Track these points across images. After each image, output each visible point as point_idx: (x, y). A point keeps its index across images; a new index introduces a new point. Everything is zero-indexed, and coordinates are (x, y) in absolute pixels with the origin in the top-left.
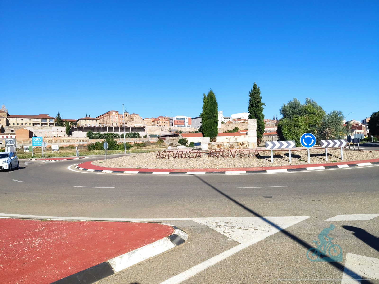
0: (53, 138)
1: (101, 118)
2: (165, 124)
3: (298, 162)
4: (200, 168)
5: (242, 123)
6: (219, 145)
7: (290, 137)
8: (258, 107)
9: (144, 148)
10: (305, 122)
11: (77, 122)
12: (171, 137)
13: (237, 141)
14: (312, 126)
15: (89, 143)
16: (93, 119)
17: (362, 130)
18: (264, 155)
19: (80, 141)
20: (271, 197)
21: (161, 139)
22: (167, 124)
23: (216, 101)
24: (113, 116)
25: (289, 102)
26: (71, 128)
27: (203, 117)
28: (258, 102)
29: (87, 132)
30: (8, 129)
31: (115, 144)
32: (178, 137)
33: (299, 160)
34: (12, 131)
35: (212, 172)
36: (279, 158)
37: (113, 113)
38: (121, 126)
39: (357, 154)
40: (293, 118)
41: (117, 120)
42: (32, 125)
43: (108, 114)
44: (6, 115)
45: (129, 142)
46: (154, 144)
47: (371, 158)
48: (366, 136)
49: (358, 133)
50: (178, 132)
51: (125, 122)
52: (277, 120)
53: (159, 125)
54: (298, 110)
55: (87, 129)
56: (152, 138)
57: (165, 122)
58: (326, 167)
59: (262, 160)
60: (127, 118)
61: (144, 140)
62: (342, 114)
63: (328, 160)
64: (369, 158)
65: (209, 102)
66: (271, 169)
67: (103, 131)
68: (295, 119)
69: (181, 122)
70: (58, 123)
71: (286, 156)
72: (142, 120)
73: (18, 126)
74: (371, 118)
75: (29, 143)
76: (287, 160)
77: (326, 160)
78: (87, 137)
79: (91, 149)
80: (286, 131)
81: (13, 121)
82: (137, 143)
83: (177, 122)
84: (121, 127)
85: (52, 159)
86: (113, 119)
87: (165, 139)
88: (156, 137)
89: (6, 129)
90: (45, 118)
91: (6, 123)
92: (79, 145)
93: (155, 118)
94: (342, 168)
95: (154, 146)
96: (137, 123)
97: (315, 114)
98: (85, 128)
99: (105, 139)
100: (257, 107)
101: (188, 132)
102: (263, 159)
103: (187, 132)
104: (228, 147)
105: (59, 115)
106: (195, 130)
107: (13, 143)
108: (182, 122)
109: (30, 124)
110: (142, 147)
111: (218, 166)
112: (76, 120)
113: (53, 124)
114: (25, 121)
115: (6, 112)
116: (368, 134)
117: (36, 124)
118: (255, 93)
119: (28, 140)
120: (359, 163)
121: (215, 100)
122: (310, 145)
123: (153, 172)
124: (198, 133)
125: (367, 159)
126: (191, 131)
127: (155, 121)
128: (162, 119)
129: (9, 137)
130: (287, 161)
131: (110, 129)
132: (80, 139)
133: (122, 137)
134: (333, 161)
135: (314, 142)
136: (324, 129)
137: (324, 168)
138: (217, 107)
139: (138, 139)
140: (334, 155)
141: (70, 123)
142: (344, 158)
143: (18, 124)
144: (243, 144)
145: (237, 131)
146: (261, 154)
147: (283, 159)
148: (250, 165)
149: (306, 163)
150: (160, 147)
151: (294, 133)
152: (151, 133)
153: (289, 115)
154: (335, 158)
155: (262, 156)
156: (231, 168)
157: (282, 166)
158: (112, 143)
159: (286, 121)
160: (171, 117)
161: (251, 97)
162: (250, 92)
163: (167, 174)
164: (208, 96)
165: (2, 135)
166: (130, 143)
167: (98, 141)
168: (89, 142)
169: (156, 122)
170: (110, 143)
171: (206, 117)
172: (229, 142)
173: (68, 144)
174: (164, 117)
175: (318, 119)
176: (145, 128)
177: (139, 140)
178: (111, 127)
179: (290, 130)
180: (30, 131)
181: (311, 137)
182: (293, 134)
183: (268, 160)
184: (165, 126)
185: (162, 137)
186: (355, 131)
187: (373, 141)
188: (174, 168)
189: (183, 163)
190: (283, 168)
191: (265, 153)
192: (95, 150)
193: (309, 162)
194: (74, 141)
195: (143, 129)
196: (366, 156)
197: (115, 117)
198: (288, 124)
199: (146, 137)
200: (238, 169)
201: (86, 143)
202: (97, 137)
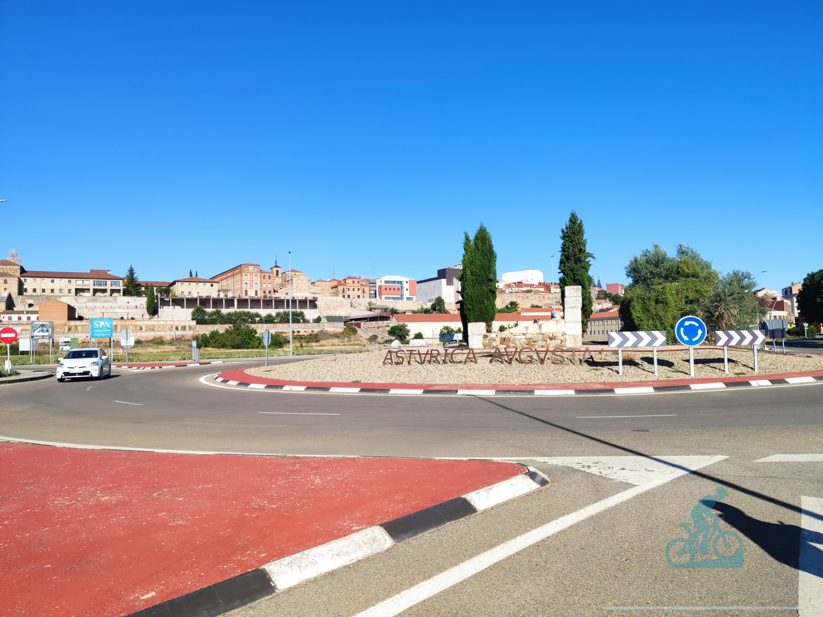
0: (120, 322)
1: (221, 280)
2: (360, 293)
3: (670, 374)
4: (482, 383)
5: (525, 294)
6: (505, 339)
7: (648, 325)
8: (581, 261)
9: (314, 344)
10: (678, 294)
11: (171, 288)
12: (373, 321)
13: (543, 331)
14: (691, 302)
15: (197, 333)
16: (205, 282)
17: (783, 310)
18: (601, 359)
19: (177, 328)
20: (647, 431)
21: (352, 324)
22: (364, 292)
23: (494, 249)
24: (249, 275)
25: (643, 251)
26: (158, 299)
27: (466, 280)
28: (580, 251)
29: (191, 310)
30: (22, 302)
31: (253, 336)
32: (388, 322)
33: (671, 370)
34: (31, 305)
35: (509, 391)
36: (632, 366)
37: (248, 269)
38: (265, 296)
39: (783, 359)
40: (652, 285)
41: (256, 284)
42: (74, 292)
43: (237, 270)
44: (19, 271)
45: (281, 331)
46: (336, 336)
47: (811, 368)
48: (793, 323)
49: (775, 317)
50: (388, 310)
51: (274, 289)
52: (601, 287)
53: (346, 296)
54: (662, 270)
55: (191, 302)
56: (331, 324)
57: (358, 289)
58: (728, 385)
59: (600, 370)
60: (278, 281)
61: (316, 329)
62: (752, 277)
63: (729, 371)
64: (808, 368)
65: (478, 250)
66: (623, 387)
67: (226, 308)
68: (657, 287)
69: (394, 289)
70: (130, 289)
71: (646, 363)
72: (310, 284)
73: (44, 294)
74: (803, 285)
75: (66, 331)
76: (648, 370)
77: (724, 371)
78: (193, 319)
79: (201, 346)
80: (639, 311)
81: (33, 283)
82: (300, 334)
83: (386, 289)
84: (265, 299)
85: (145, 366)
86: (248, 282)
87: (359, 326)
88: (341, 321)
89: (17, 300)
90: (101, 279)
91: (17, 287)
92: (174, 337)
93: (339, 281)
94: (757, 387)
95: (336, 341)
96: (300, 291)
97: (697, 277)
98: (188, 300)
99: (232, 325)
100: (577, 261)
101: (409, 311)
102: (601, 368)
103: (406, 310)
104: (522, 343)
105: (131, 271)
106: (425, 307)
107: (48, 331)
108: (396, 289)
109: (69, 291)
110: (310, 344)
111: (516, 380)
112: (168, 283)
113: (118, 291)
114: (59, 283)
115: (18, 265)
116: (796, 319)
117: (83, 290)
118: (573, 232)
119: (65, 325)
120: (790, 378)
121: (491, 247)
122: (694, 340)
123: (389, 390)
124: (431, 313)
125: (804, 370)
126: (415, 309)
127: (338, 287)
128: (353, 282)
129: (24, 317)
130: (650, 372)
131: (242, 302)
132: (176, 324)
133: (269, 320)
134: (739, 374)
135: (702, 335)
136: (715, 308)
137: (725, 386)
138: (495, 261)
139: (302, 325)
140: (738, 361)
141: (156, 290)
142: (760, 368)
143: (44, 291)
144: (555, 338)
145: (516, 311)
146: (597, 358)
147: (640, 368)
148: (578, 378)
149: (687, 377)
150: (349, 343)
151: (656, 315)
152: (330, 313)
153: (645, 280)
154: (743, 367)
155: (598, 361)
156: (542, 384)
157: (641, 381)
158: (246, 333)
159: (639, 290)
160: (374, 279)
161: (566, 241)
162: (563, 231)
163: (419, 394)
164: (476, 238)
165: (8, 313)
166: (284, 335)
167: (216, 330)
168: (196, 331)
169: (340, 288)
170: (242, 333)
171: (472, 281)
172: (525, 332)
173: (150, 335)
174: (357, 279)
175: (703, 287)
176: (316, 302)
177: (304, 329)
178: (244, 298)
179: (648, 311)
180: (69, 306)
181: (697, 325)
182: (653, 319)
183: (613, 371)
184: (359, 297)
185: (353, 321)
186: (769, 312)
187: (807, 334)
188: (429, 383)
189: (443, 372)
190: (644, 386)
191: (603, 357)
192: (210, 349)
193: (693, 375)
194: (162, 328)
195: (313, 304)
196: (801, 364)
197: (254, 277)
198: (644, 298)
199: (318, 320)
200: (557, 385)
201: (189, 333)
202: (213, 320)
